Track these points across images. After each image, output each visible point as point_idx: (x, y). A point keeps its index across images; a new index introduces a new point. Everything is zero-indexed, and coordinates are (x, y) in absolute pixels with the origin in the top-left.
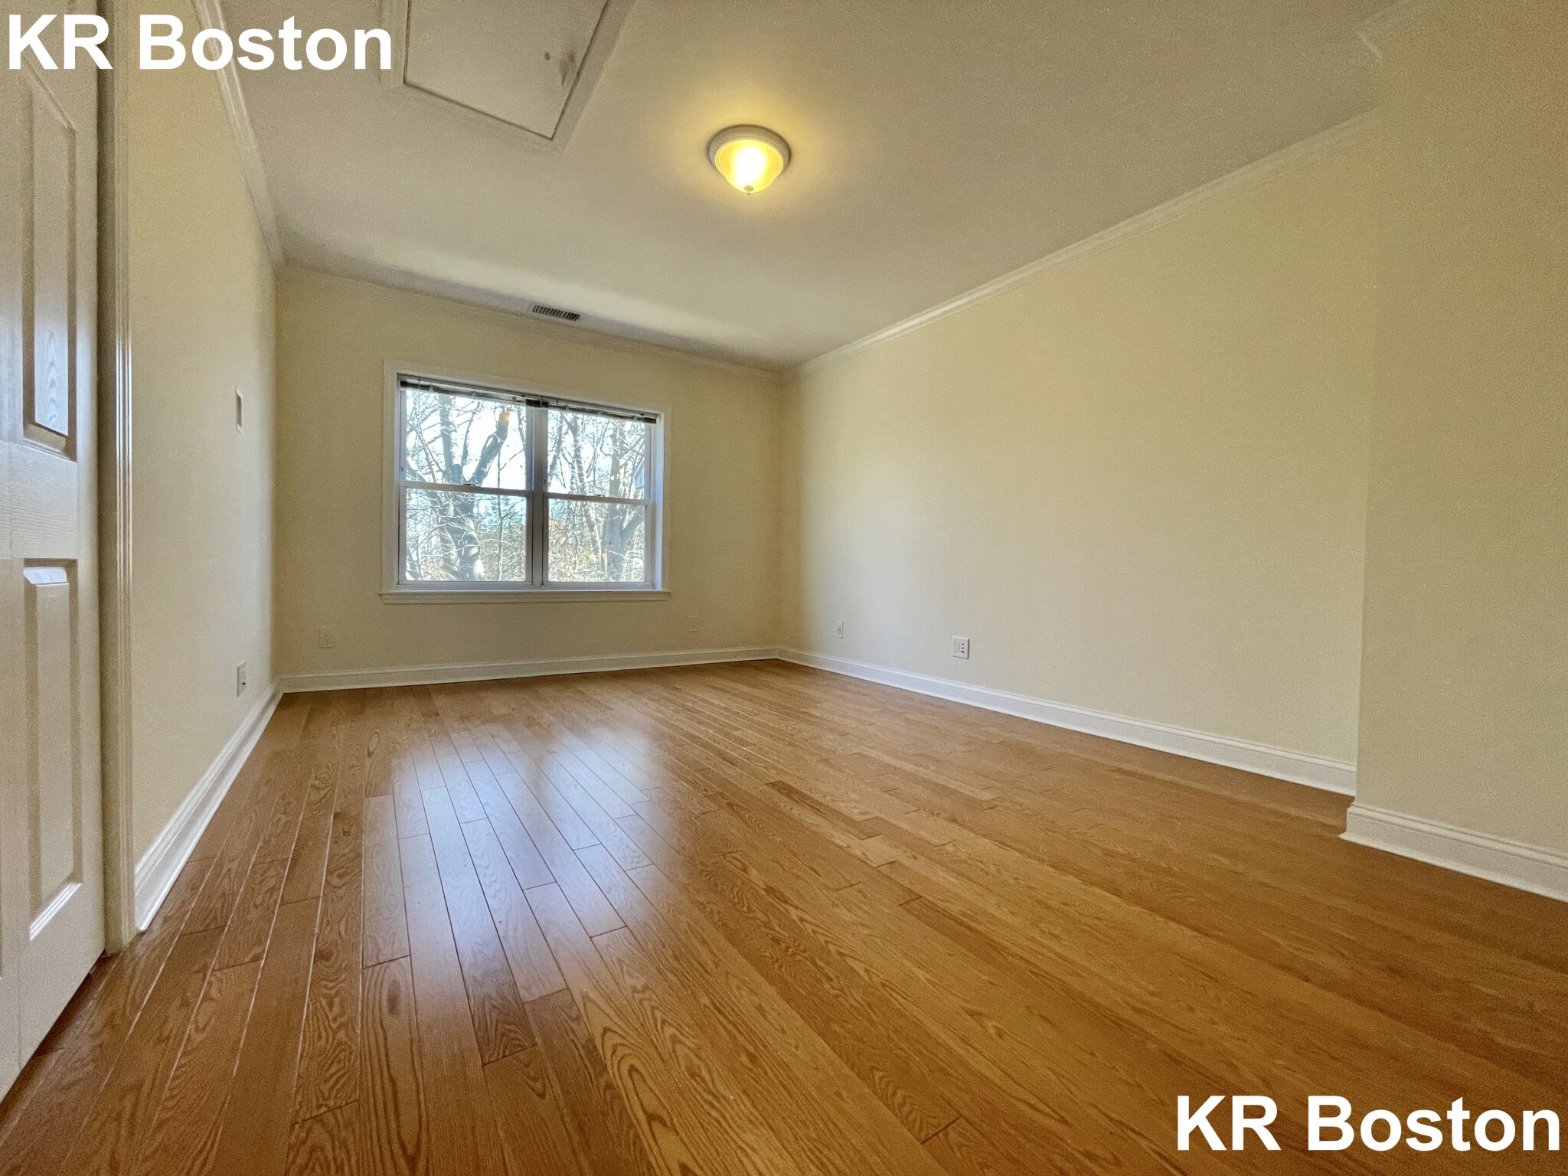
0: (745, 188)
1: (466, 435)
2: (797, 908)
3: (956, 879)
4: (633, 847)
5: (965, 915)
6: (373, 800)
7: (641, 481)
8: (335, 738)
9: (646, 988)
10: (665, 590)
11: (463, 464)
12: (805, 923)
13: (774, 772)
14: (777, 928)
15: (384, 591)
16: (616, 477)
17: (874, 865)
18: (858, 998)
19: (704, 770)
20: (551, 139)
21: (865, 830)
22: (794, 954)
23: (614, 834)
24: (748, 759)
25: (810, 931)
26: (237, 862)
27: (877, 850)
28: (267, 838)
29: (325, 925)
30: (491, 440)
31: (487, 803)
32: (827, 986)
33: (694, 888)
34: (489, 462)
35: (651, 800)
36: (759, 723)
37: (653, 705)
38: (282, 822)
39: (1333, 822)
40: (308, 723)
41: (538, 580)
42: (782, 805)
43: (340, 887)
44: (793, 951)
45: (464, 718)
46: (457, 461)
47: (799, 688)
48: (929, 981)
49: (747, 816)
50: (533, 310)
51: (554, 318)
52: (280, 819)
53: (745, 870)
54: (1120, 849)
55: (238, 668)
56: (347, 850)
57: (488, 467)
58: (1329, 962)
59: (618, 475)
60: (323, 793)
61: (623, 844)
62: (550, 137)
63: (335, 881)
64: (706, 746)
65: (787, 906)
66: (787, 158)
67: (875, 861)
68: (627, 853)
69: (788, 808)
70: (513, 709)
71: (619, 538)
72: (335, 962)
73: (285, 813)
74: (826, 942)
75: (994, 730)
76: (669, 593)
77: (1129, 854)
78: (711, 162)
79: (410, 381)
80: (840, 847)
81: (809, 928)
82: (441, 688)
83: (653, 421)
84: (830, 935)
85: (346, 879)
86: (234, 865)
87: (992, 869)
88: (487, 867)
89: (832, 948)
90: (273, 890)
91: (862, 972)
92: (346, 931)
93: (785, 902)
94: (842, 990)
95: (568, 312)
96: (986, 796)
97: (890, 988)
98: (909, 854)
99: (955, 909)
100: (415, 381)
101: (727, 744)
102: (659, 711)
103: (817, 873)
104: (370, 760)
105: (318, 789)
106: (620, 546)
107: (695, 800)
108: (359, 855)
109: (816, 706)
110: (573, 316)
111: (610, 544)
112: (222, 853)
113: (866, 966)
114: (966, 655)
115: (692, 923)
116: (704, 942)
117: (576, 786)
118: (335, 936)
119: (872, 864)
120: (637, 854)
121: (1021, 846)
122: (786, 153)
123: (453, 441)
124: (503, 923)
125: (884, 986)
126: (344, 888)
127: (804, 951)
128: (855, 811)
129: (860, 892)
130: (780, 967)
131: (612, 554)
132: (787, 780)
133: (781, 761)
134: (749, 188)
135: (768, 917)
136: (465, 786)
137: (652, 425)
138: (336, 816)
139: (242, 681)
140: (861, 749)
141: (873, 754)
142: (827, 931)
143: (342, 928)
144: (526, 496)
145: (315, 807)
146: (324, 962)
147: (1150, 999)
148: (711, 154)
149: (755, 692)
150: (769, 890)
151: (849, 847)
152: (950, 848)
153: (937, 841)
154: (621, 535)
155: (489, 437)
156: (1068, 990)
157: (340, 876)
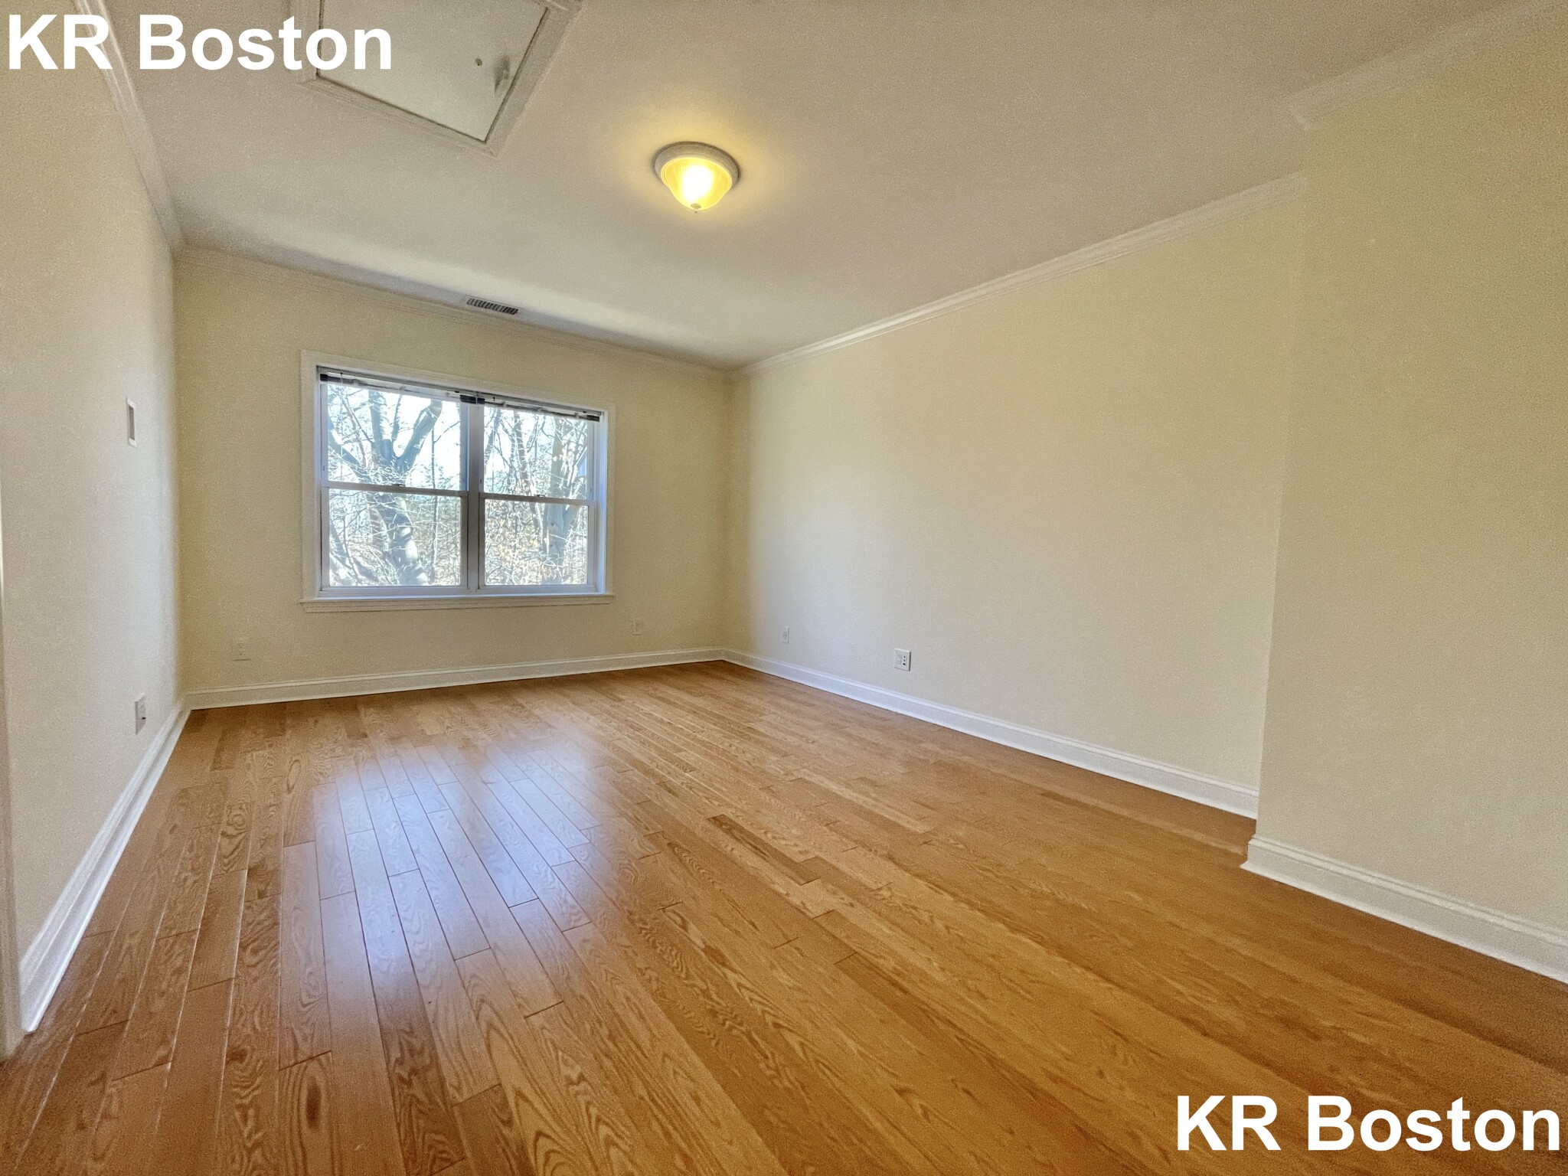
0: (692, 206)
1: (397, 409)
2: (735, 971)
3: (891, 929)
4: (570, 900)
5: (899, 974)
6: (291, 851)
7: (584, 470)
8: (249, 769)
9: (582, 1078)
10: (608, 593)
11: (394, 440)
12: (743, 990)
13: (717, 803)
14: (715, 997)
15: (306, 599)
16: (558, 457)
17: (812, 916)
18: (791, 1078)
19: (645, 803)
20: (485, 142)
21: (803, 872)
22: (731, 1028)
23: (551, 886)
24: (691, 788)
25: (747, 999)
26: (138, 936)
27: (815, 898)
28: (172, 905)
29: (238, 1015)
30: (425, 414)
31: (418, 850)
32: (762, 1065)
33: (633, 951)
34: (422, 438)
35: (590, 842)
36: (702, 743)
37: (595, 721)
38: (189, 882)
39: (1235, 850)
40: (219, 750)
41: (473, 584)
42: (724, 845)
43: (254, 966)
44: (730, 1025)
45: (394, 740)
46: (387, 435)
47: (744, 697)
48: (861, 1054)
49: (688, 859)
50: (468, 303)
51: (489, 311)
52: (186, 879)
53: (684, 927)
54: (1045, 889)
55: (136, 703)
56: (262, 917)
57: (421, 443)
58: (1225, 1013)
59: (561, 456)
60: (236, 841)
61: (560, 898)
62: (483, 139)
63: (250, 959)
64: (648, 772)
65: (726, 971)
66: (736, 179)
67: (814, 910)
68: (564, 909)
69: (729, 848)
70: (448, 727)
71: (562, 518)
72: (248, 1064)
73: (193, 869)
74: (763, 1012)
75: (931, 747)
76: (613, 597)
77: (1054, 894)
78: (656, 175)
79: (330, 374)
80: (779, 894)
81: (746, 994)
82: (371, 701)
83: (597, 419)
84: (767, 1003)
85: (261, 954)
86: (136, 940)
87: (925, 916)
88: (418, 933)
89: (769, 1019)
90: (179, 971)
91: (797, 1047)
92: (261, 1023)
93: (724, 965)
94: (777, 1070)
95: (506, 306)
96: (921, 828)
97: (824, 1064)
98: (846, 902)
99: (888, 964)
100: (338, 375)
101: (670, 770)
102: (600, 728)
103: (755, 927)
104: (290, 796)
105: (230, 837)
106: (562, 527)
107: (635, 841)
108: (276, 924)
109: (761, 721)
110: (512, 311)
111: (552, 525)
112: (122, 925)
113: (802, 1040)
114: (907, 667)
115: (629, 994)
116: (641, 1017)
117: (513, 827)
118: (248, 1031)
119: (808, 914)
120: (575, 911)
121: (954, 890)
122: (735, 171)
123: (383, 415)
124: (433, 1004)
125: (817, 1062)
126: (259, 966)
127: (741, 1024)
128: (796, 849)
129: (797, 949)
130: (717, 1044)
131: (554, 538)
132: (729, 813)
133: (725, 790)
134: (697, 206)
135: (706, 983)
136: (395, 827)
137: (596, 423)
138: (252, 872)
139: (141, 715)
140: (803, 773)
141: (815, 778)
142: (764, 999)
143: (257, 1020)
144: (461, 497)
145: (226, 861)
146: (237, 1064)
147: (1064, 1064)
148: (657, 169)
149: (700, 702)
150: (708, 950)
151: (787, 894)
152: (886, 893)
153: (874, 886)
154: (563, 516)
155: (422, 412)
156: (992, 1060)
157: (255, 952)
